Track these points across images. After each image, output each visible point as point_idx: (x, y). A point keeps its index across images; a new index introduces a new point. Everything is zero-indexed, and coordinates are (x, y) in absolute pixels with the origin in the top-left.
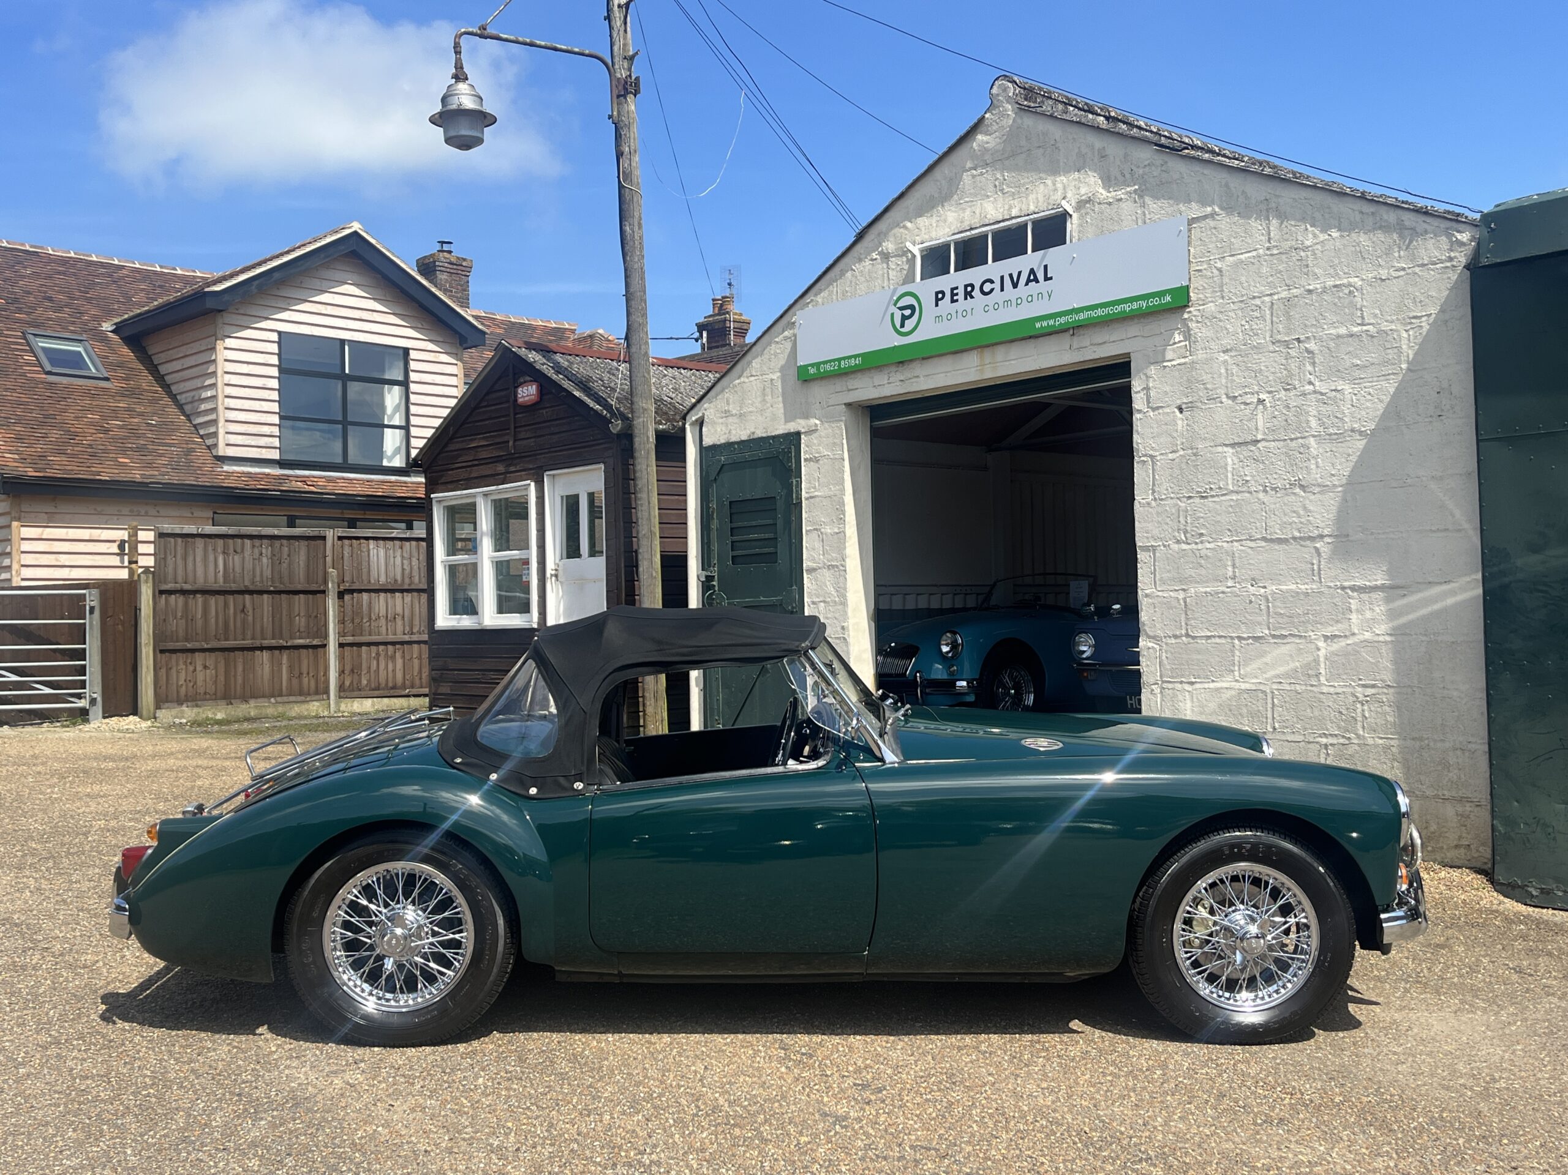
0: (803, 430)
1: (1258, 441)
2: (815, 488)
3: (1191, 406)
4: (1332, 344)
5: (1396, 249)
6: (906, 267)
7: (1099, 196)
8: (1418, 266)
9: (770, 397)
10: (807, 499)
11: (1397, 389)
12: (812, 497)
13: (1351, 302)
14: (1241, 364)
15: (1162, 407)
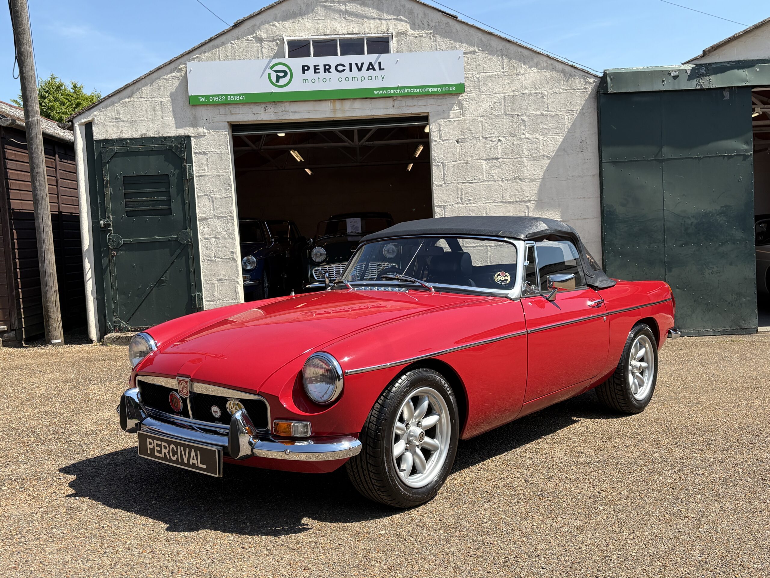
0: (192, 135)
1: (499, 158)
2: (205, 170)
3: (464, 140)
4: (534, 118)
5: (562, 81)
6: (277, 48)
7: (409, 32)
8: (572, 89)
9: (160, 112)
10: (197, 177)
11: (563, 139)
12: (201, 176)
13: (543, 101)
14: (489, 123)
15: (448, 140)
